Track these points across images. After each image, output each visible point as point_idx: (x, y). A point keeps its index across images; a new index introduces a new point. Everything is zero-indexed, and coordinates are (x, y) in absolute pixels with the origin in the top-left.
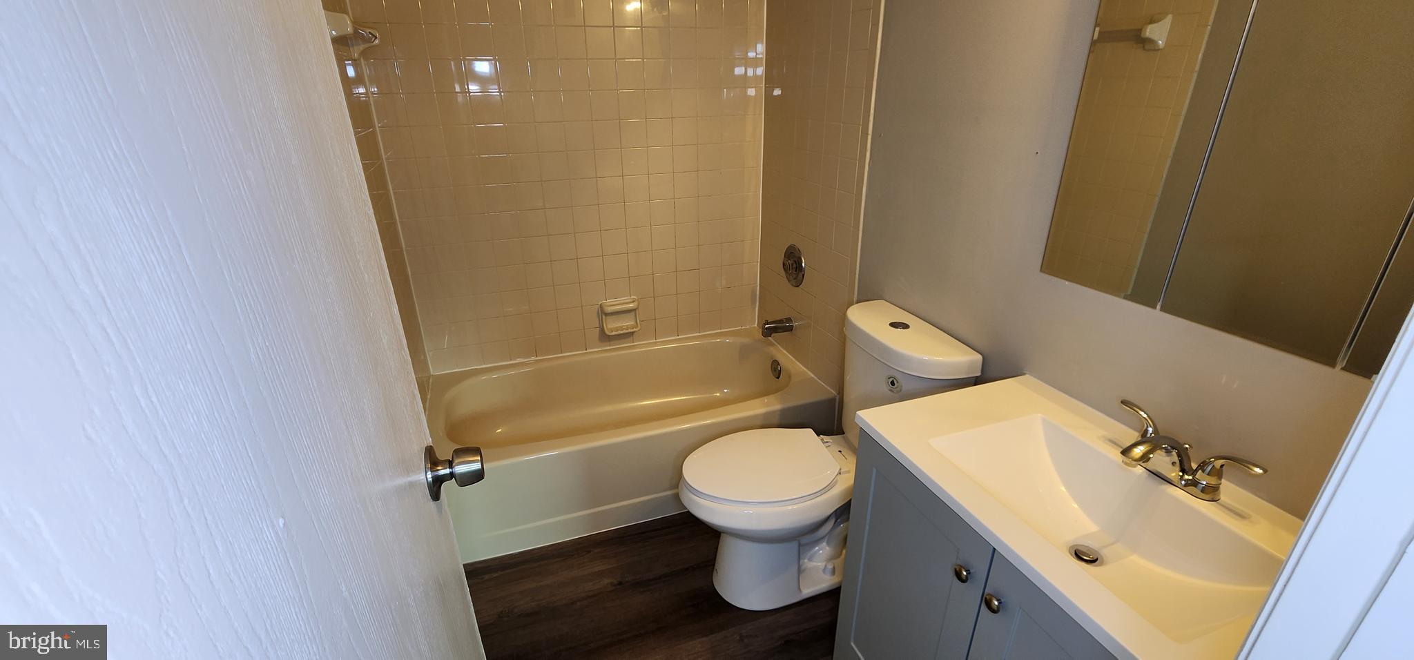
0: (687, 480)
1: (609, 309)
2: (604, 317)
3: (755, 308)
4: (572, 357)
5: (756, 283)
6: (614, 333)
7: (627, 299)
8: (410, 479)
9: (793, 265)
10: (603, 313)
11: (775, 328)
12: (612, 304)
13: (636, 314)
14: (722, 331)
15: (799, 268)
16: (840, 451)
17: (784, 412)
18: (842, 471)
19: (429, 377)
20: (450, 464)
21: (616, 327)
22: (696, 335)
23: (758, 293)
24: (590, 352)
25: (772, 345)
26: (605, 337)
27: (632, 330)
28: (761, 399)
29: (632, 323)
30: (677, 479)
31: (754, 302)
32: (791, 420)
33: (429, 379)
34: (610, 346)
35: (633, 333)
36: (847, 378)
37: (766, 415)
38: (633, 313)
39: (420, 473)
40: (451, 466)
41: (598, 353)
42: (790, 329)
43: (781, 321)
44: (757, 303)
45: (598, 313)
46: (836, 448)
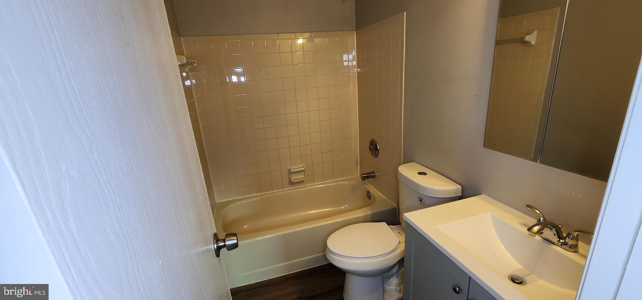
0: (329, 248)
1: (293, 171)
2: (291, 174)
3: (358, 168)
4: (277, 192)
5: (358, 156)
6: (295, 181)
7: (300, 166)
8: (207, 247)
9: (374, 148)
10: (290, 173)
11: (367, 176)
12: (294, 168)
13: (305, 173)
14: (344, 178)
15: (376, 149)
16: (399, 233)
17: (373, 215)
18: (400, 242)
19: (215, 203)
20: (224, 241)
21: (296, 179)
22: (332, 180)
23: (359, 161)
24: (285, 190)
25: (366, 184)
26: (291, 183)
27: (303, 180)
28: (362, 209)
29: (303, 176)
30: (325, 247)
31: (357, 165)
32: (376, 218)
33: (215, 204)
34: (294, 187)
35: (303, 181)
36: (401, 198)
37: (365, 216)
38: (303, 172)
39: (212, 245)
40: (224, 242)
41: (288, 191)
42: (374, 177)
43: (370, 173)
44: (359, 166)
45: (288, 173)
46: (397, 231)
